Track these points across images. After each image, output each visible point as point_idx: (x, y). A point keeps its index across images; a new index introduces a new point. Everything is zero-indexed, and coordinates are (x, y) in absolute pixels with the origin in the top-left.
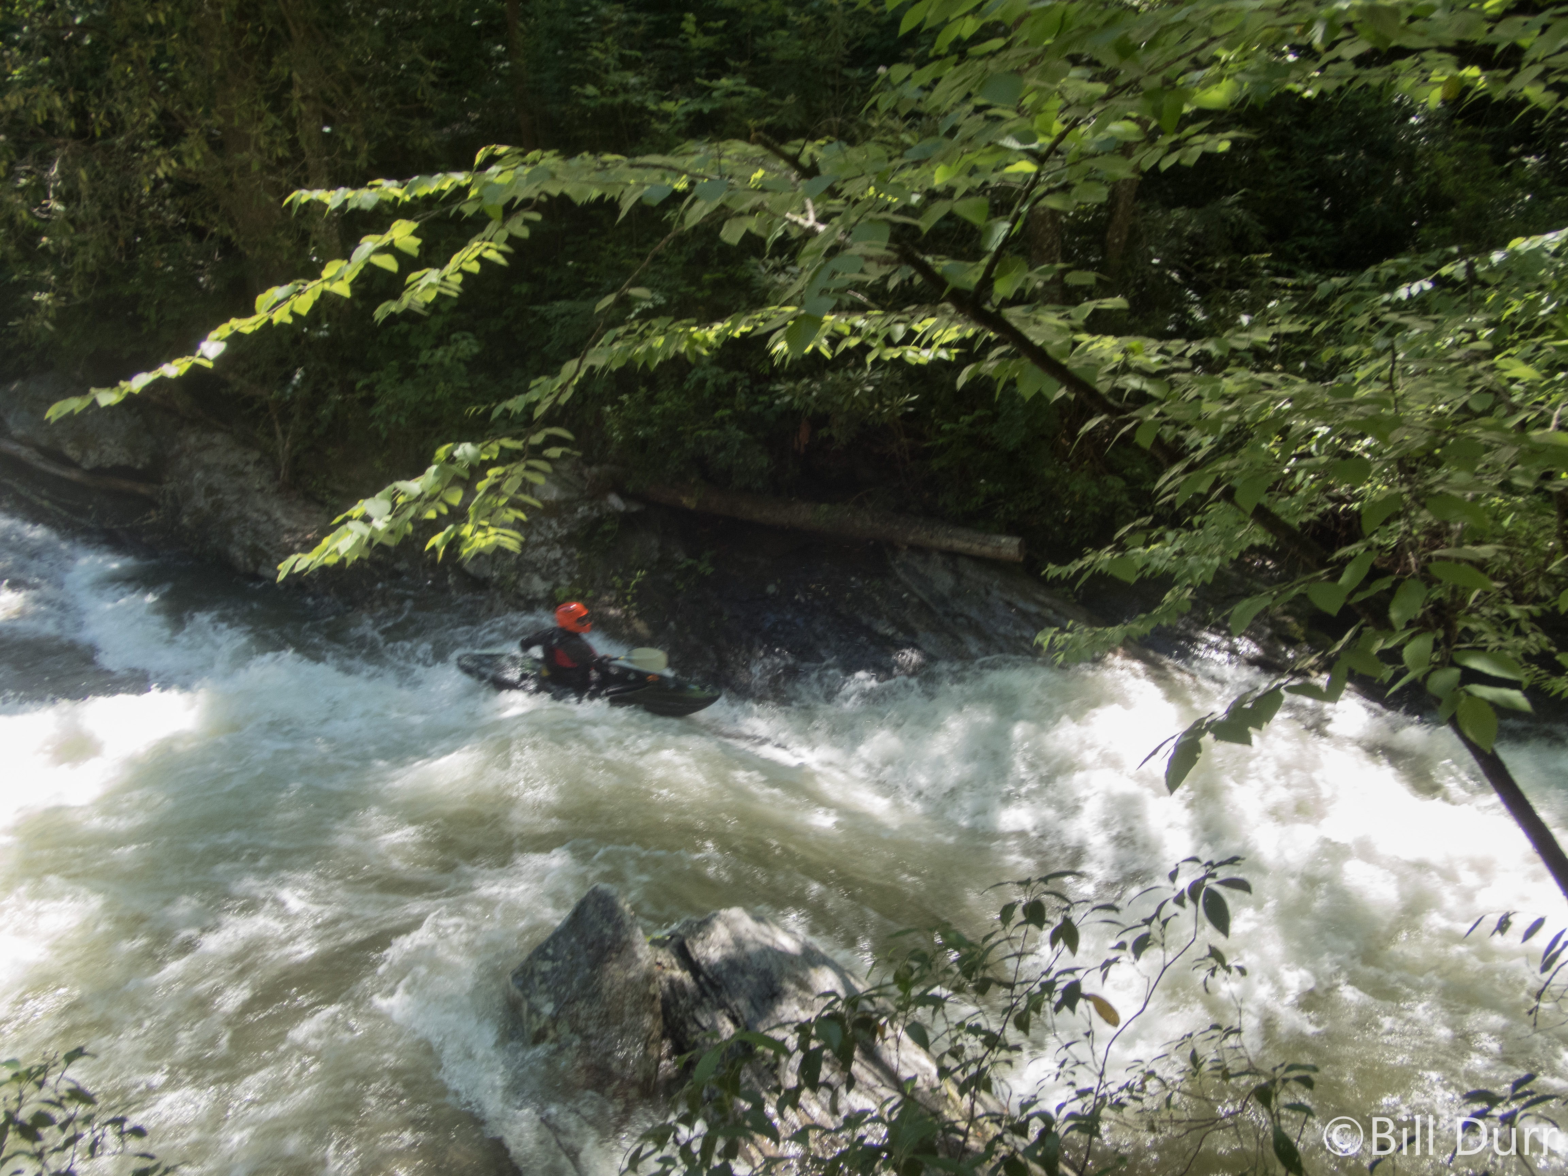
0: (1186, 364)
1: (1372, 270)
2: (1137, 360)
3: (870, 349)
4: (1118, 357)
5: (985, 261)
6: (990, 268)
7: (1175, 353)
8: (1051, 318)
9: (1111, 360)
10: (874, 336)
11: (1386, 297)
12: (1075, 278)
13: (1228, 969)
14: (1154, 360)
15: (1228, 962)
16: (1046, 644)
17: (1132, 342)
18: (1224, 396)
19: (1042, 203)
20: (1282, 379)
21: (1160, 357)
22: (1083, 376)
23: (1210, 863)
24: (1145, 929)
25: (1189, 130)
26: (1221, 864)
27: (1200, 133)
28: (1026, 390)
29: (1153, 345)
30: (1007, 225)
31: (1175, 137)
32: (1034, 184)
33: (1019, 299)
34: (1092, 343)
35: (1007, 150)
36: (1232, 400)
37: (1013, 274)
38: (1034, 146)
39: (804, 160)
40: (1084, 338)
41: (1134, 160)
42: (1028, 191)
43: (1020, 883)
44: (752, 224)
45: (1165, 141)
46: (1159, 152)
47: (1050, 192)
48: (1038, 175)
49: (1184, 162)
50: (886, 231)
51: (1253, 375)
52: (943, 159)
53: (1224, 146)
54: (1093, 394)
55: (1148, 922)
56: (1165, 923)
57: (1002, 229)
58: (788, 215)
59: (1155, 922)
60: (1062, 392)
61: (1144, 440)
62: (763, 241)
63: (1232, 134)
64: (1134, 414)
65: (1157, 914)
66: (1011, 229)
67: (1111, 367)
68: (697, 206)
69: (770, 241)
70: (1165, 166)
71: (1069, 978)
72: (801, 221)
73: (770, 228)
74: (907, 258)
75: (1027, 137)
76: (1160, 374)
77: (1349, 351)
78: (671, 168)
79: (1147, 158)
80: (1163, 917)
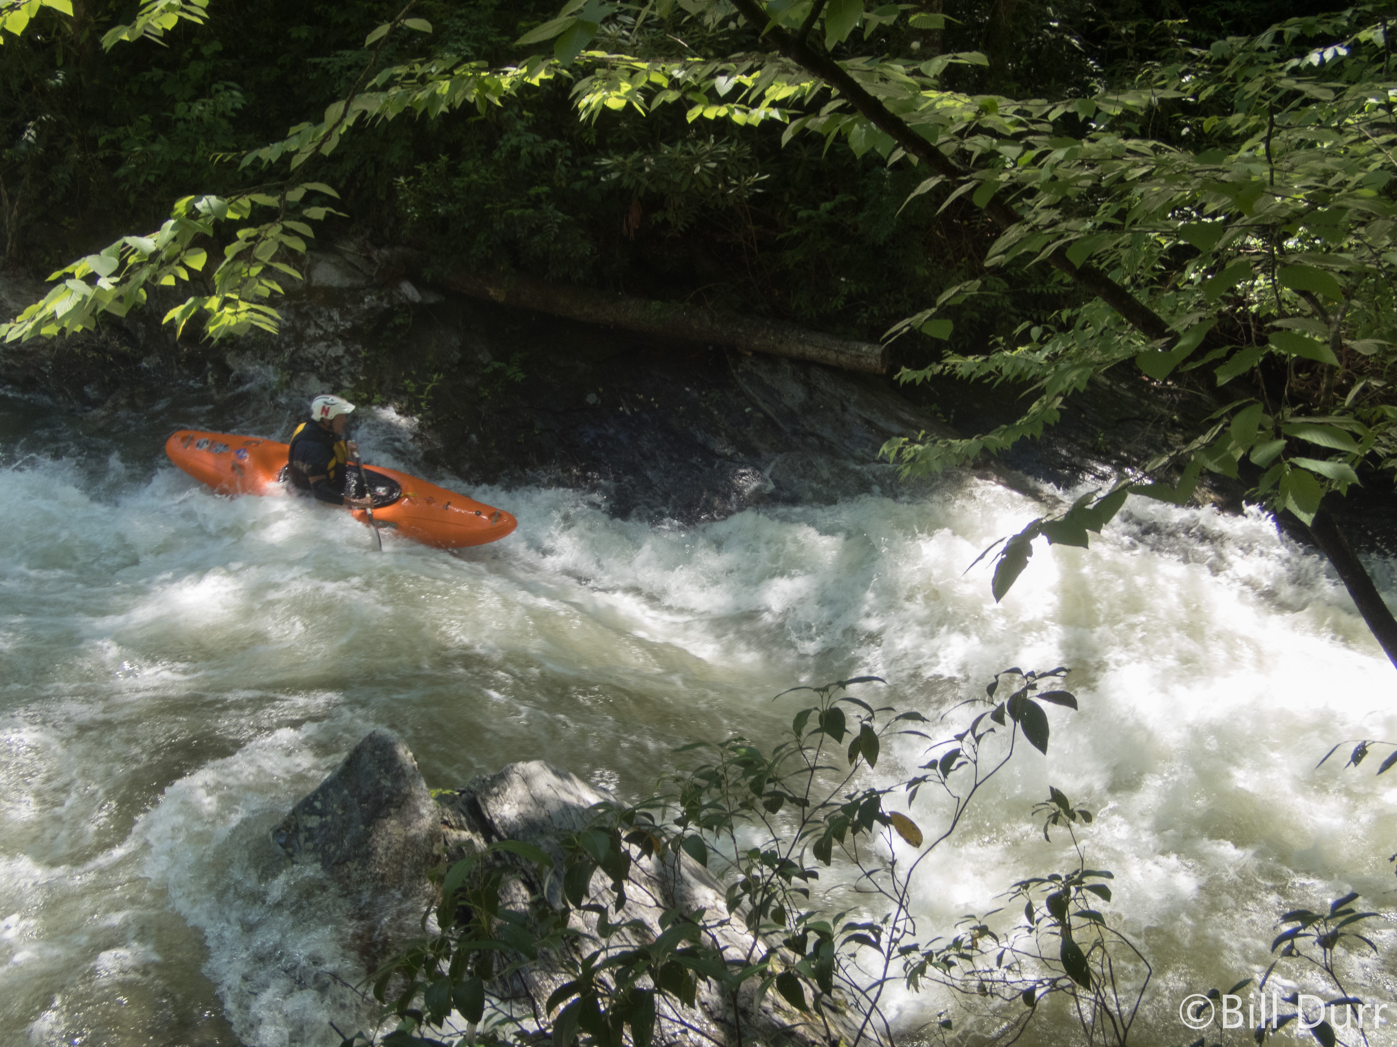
0: (1047, 127)
1: (1273, 29)
2: (990, 120)
4: (970, 116)
8: (898, 73)
9: (961, 119)
10: (696, 89)
12: (921, 21)
14: (1007, 120)
16: (892, 456)
17: (988, 100)
20: (1151, 147)
21: (1016, 118)
23: (1032, 674)
26: (1043, 675)
28: (858, 147)
29: (1009, 104)
54: (935, 155)
55: (960, 738)
61: (982, 201)
64: (974, 175)
65: (972, 729)
67: (959, 127)
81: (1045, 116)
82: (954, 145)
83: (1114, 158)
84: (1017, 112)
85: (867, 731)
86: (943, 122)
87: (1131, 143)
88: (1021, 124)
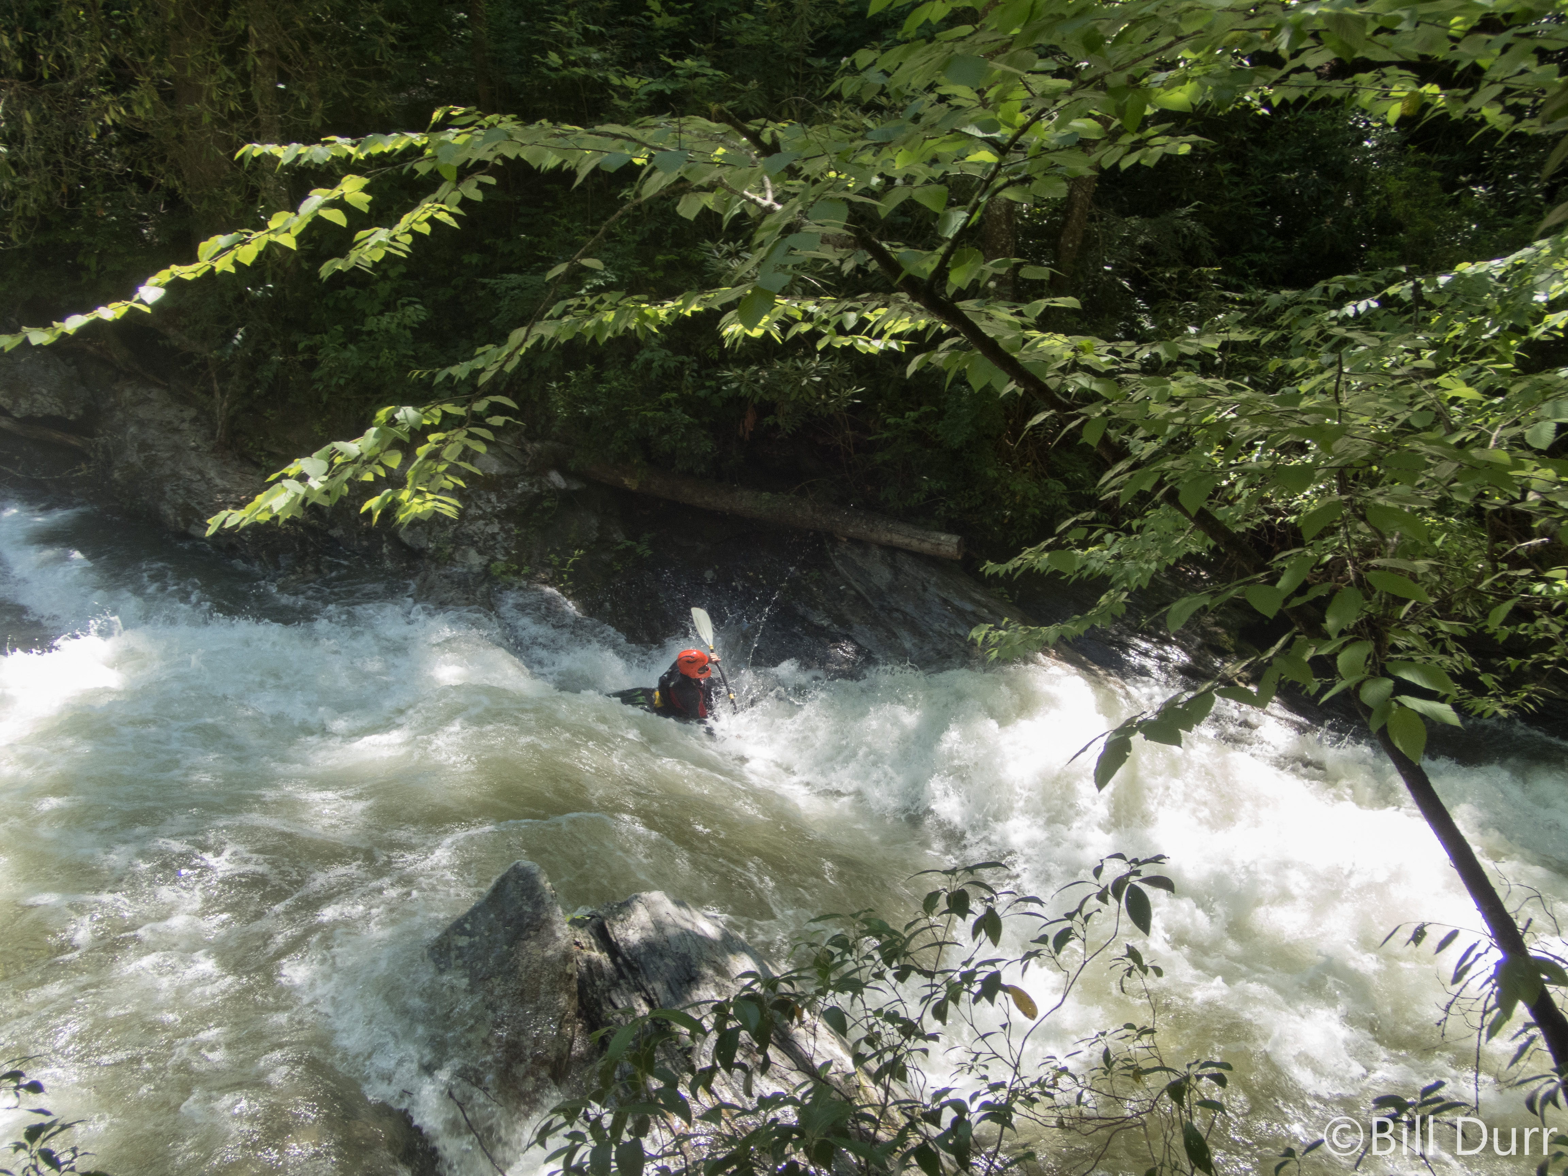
0: (1135, 366)
1: (1321, 284)
2: (1087, 359)
3: (821, 335)
4: (1069, 354)
5: (942, 250)
6: (945, 258)
7: (1124, 355)
8: (1003, 313)
9: (1061, 357)
10: (826, 322)
11: (1333, 313)
12: (1030, 273)
13: (1145, 970)
14: (1103, 359)
15: (1145, 962)
16: (980, 639)
17: (1083, 341)
18: (1171, 399)
19: (1001, 194)
20: (1228, 386)
21: (1110, 357)
22: (1033, 371)
23: (1135, 861)
24: (1068, 924)
25: (1151, 131)
26: (1146, 862)
27: (1162, 134)
28: (977, 383)
29: (1104, 346)
30: (965, 215)
31: (1137, 137)
32: (994, 175)
33: (974, 291)
34: (1043, 339)
35: (970, 136)
36: (1178, 403)
37: (969, 264)
38: (996, 135)
39: (766, 138)
40: (1035, 334)
41: (1094, 158)
42: (988, 182)
43: (946, 872)
44: (709, 200)
45: (1128, 139)
46: (1121, 151)
47: (1010, 184)
48: (999, 166)
49: (1143, 162)
50: (845, 211)
51: (1201, 380)
52: (904, 143)
53: (1184, 149)
54: (1043, 389)
55: (1070, 916)
56: (1087, 918)
57: (958, 219)
58: (746, 193)
59: (1078, 917)
60: (1012, 386)
61: (1091, 438)
62: (719, 216)
63: (1193, 137)
64: (1082, 411)
65: (1080, 910)
66: (969, 219)
67: (1061, 364)
68: (655, 177)
69: (727, 218)
70: (1124, 165)
71: (990, 969)
72: (759, 200)
73: (727, 206)
74: (862, 241)
75: (990, 126)
76: (1110, 374)
77: (1296, 363)
78: (630, 139)
79: (1108, 156)
80: (1085, 911)
81: (1132, 356)
82: (1057, 381)
83: (1199, 396)
84: (1110, 352)
85: (991, 912)
86: (1047, 360)
87: (1209, 382)
88: (1114, 362)
